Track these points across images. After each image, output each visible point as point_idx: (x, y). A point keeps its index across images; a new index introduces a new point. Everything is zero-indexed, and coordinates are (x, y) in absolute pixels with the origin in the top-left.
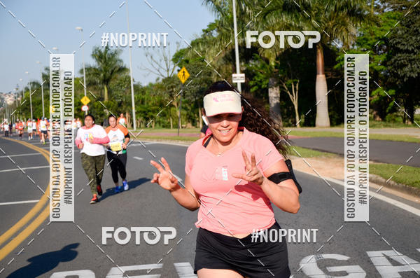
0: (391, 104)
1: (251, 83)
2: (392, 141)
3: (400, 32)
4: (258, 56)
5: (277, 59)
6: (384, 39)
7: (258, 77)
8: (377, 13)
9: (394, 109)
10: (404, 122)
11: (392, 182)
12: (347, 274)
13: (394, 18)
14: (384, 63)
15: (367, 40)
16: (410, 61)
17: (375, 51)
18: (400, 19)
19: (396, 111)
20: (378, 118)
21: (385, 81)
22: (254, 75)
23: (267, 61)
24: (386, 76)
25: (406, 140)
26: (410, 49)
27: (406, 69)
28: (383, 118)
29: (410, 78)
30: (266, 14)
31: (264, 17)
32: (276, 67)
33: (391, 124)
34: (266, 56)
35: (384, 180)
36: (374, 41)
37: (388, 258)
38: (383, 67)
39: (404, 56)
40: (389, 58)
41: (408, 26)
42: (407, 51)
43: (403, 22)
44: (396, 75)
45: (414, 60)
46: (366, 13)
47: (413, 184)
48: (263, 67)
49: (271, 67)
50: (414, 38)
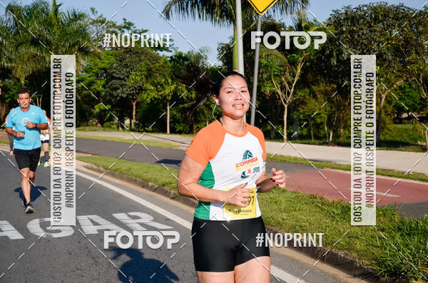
0: (108, 115)
1: (6, 96)
2: (105, 141)
3: (115, 65)
4: (11, 76)
5: (26, 79)
6: (105, 69)
7: (12, 91)
8: (100, 51)
9: (111, 119)
10: (118, 128)
11: (102, 169)
12: (60, 232)
13: (112, 55)
14: (104, 86)
15: (92, 69)
16: (122, 85)
17: (98, 77)
18: (116, 56)
19: (113, 120)
20: (99, 125)
21: (104, 99)
22: (9, 90)
23: (19, 80)
24: (106, 96)
25: (116, 140)
26: (122, 77)
27: (119, 91)
28: (102, 124)
29: (122, 97)
30: (19, 46)
31: (17, 48)
32: (25, 85)
33: (107, 129)
34: (17, 76)
35: (96, 168)
36: (97, 70)
37: (92, 221)
38: (102, 89)
39: (118, 81)
40: (107, 82)
41: (121, 61)
42: (120, 79)
43: (118, 58)
44: (111, 95)
45: (124, 85)
46: (92, 50)
47: (116, 171)
48: (15, 84)
49: (21, 85)
50: (125, 70)
